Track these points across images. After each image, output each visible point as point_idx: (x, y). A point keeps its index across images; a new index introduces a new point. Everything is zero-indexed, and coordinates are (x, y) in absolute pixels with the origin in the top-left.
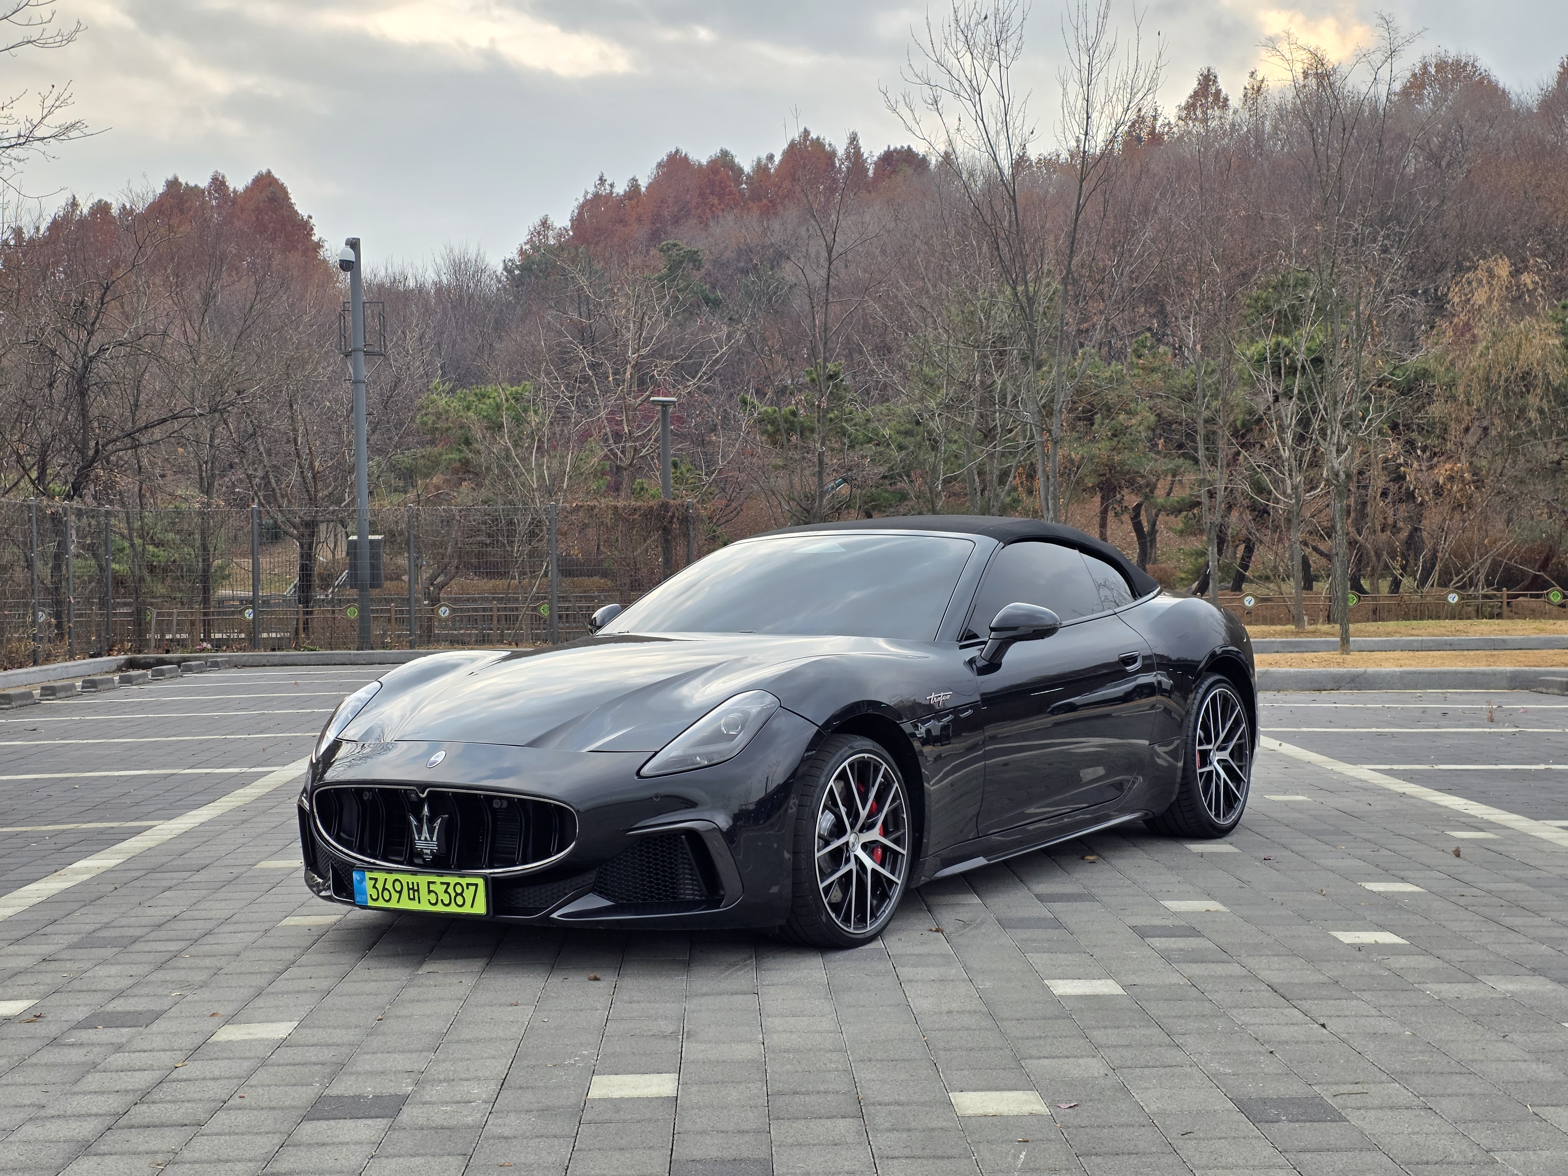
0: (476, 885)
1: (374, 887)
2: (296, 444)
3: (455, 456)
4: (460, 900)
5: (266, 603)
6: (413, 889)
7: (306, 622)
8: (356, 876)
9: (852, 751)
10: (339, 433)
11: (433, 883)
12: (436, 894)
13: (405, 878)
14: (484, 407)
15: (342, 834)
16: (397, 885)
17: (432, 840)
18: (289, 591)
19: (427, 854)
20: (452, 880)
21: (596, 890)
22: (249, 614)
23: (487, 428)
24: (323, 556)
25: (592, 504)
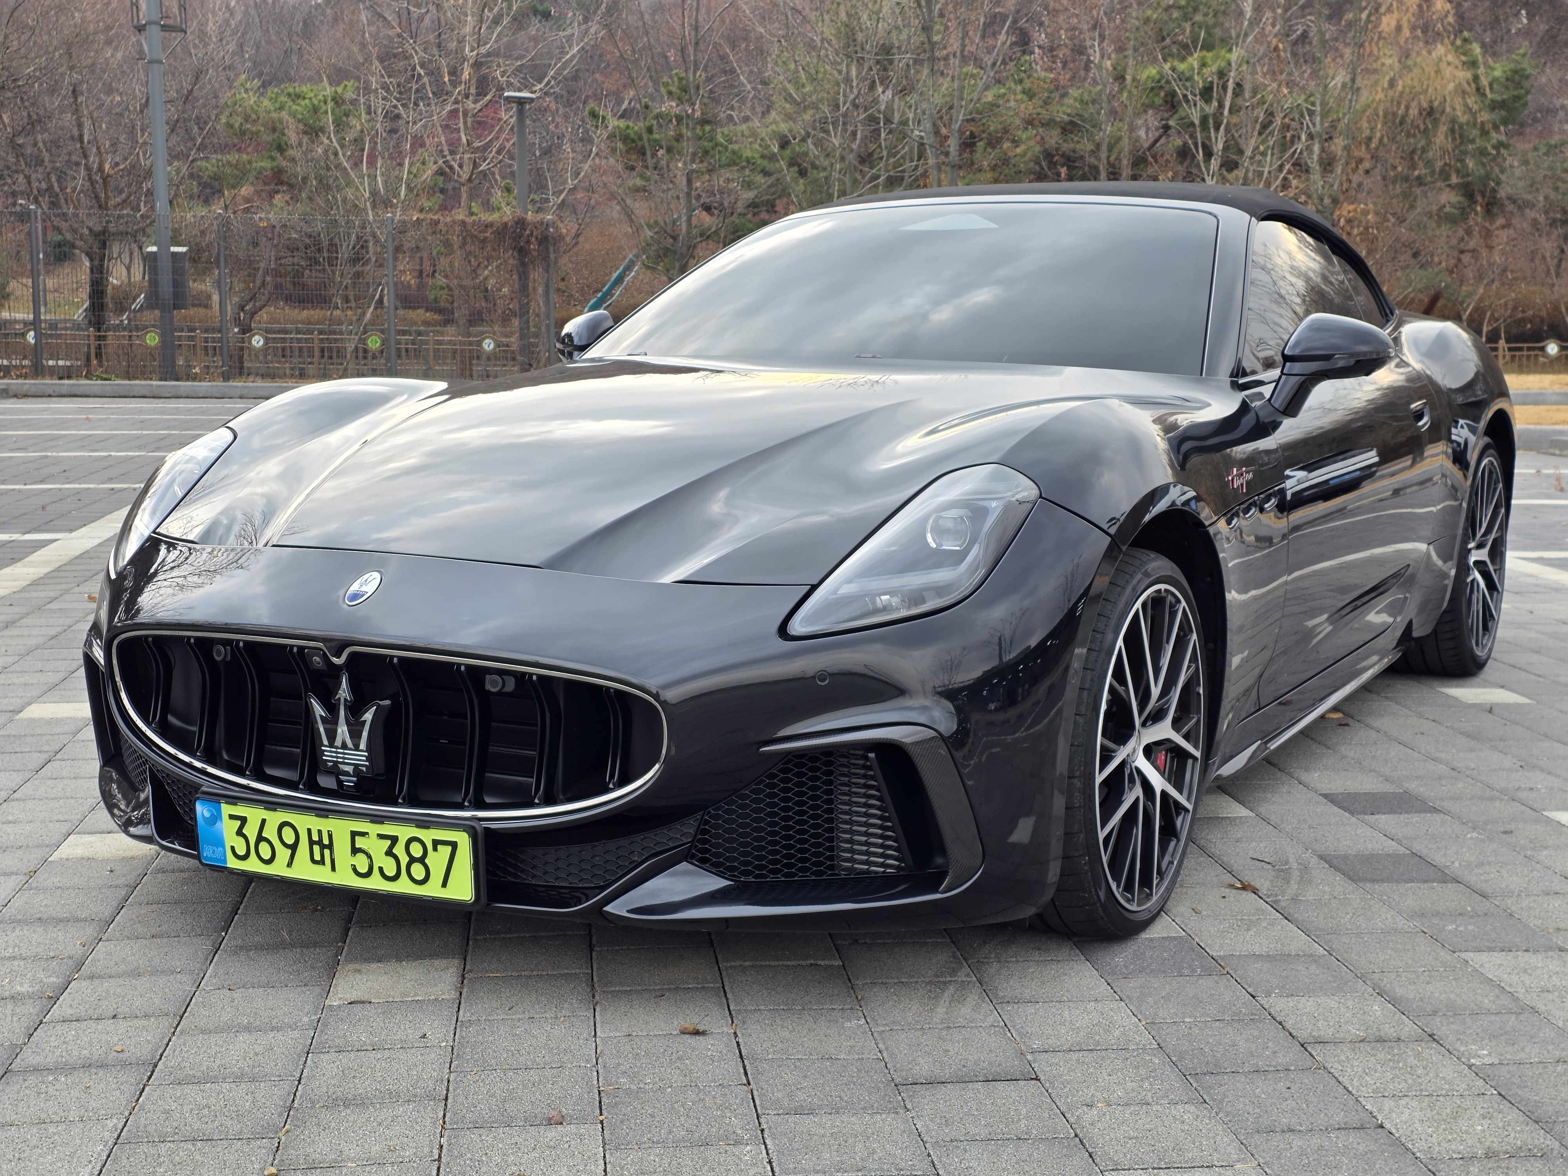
0: (454, 845)
1: (240, 833)
2: (82, 142)
3: (267, 164)
4: (418, 871)
5: (53, 325)
6: (320, 842)
7: (99, 347)
8: (202, 810)
9: (1147, 581)
10: (132, 133)
11: (363, 834)
12: (369, 856)
13: (305, 822)
14: (299, 108)
15: (171, 718)
16: (289, 836)
17: (357, 747)
18: (79, 314)
19: (347, 774)
20: (404, 832)
21: (693, 856)
22: (31, 337)
23: (305, 133)
24: (116, 277)
25: (436, 217)
